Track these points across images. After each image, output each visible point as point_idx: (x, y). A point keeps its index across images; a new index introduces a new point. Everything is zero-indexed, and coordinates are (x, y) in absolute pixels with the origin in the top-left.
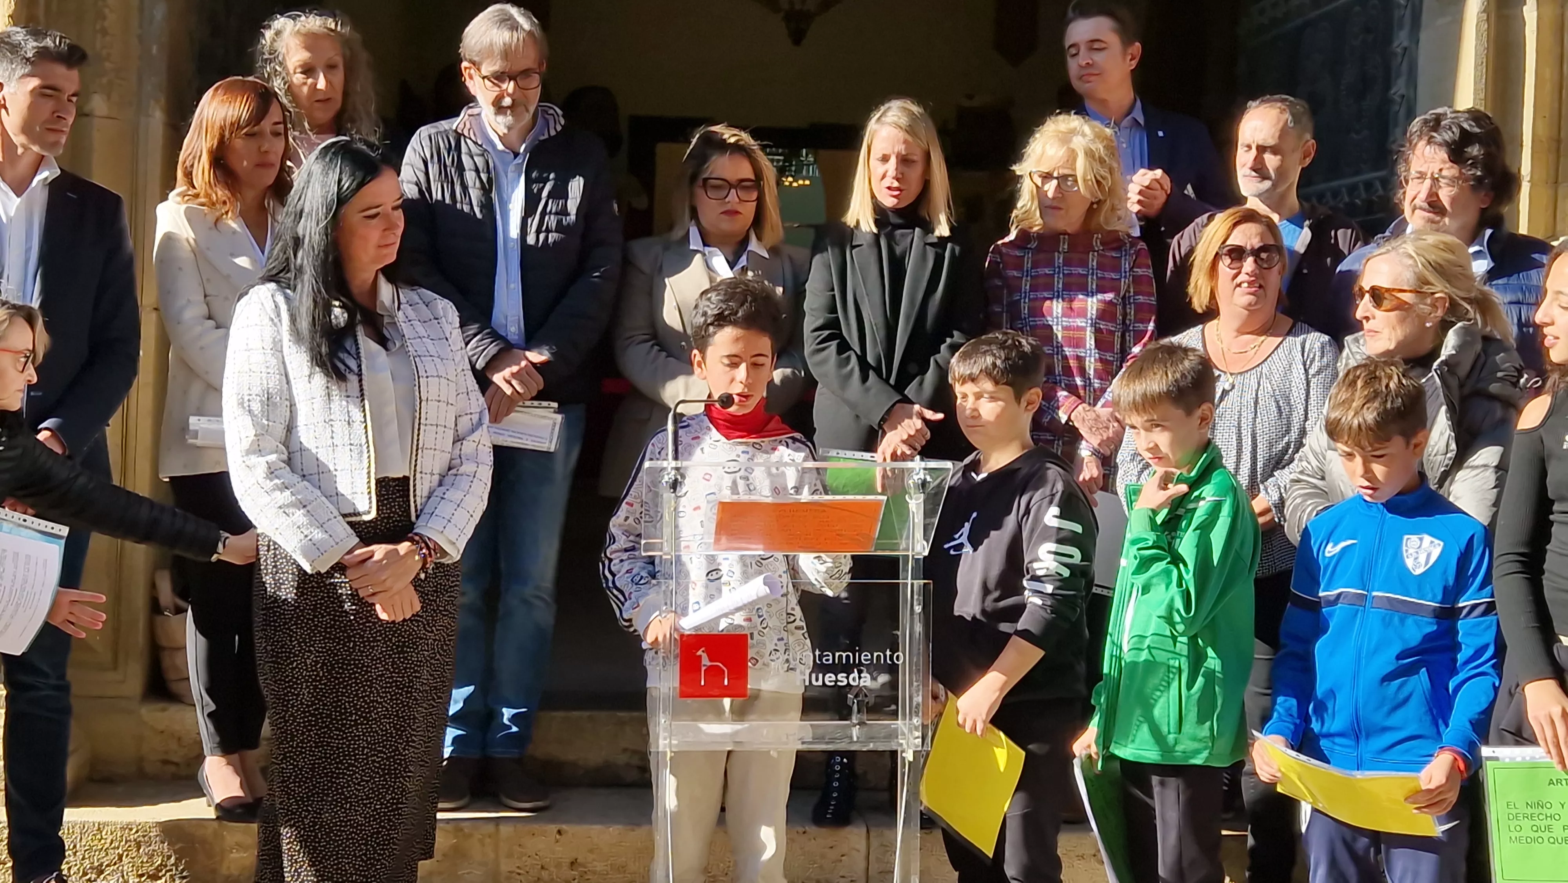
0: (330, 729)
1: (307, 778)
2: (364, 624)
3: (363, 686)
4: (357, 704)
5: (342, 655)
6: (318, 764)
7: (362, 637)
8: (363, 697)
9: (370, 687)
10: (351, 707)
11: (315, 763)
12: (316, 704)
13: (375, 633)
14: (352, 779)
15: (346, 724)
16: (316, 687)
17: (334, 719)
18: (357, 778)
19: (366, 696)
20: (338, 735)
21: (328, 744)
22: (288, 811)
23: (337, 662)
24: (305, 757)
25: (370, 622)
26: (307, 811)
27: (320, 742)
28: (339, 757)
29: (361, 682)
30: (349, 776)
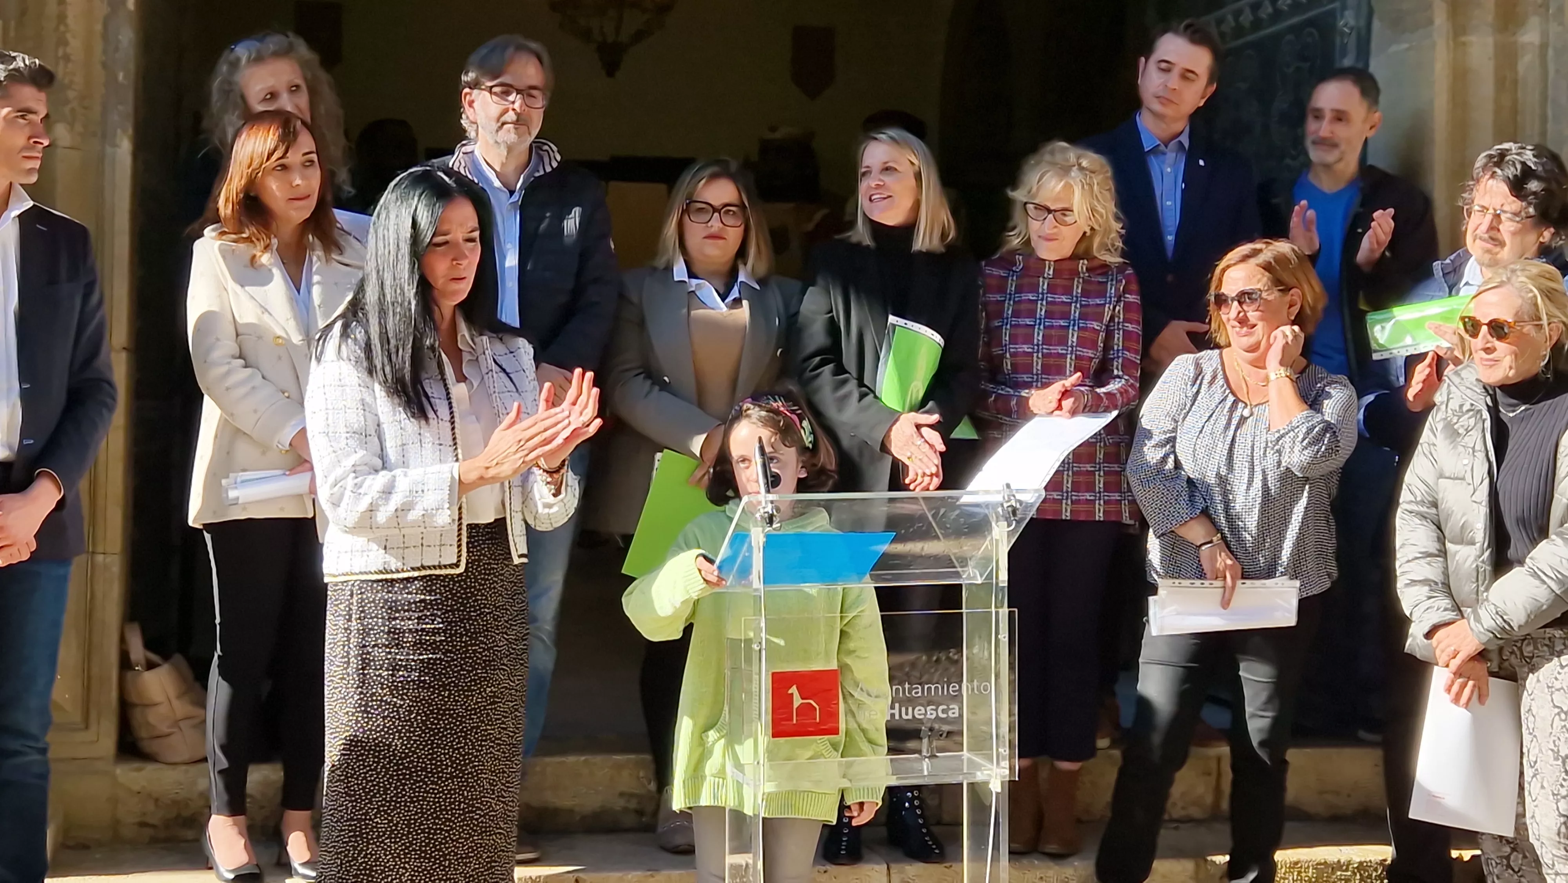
0: (425, 783)
1: (403, 835)
2: (458, 672)
3: (458, 737)
4: (452, 756)
5: (437, 704)
6: (414, 819)
7: (456, 686)
8: (458, 749)
9: (465, 738)
10: (446, 759)
11: (411, 819)
12: (409, 757)
13: (470, 682)
14: (450, 835)
15: (442, 777)
16: (409, 738)
17: (430, 772)
18: (454, 835)
19: (461, 747)
20: (434, 789)
21: (424, 799)
22: (385, 867)
23: (432, 712)
24: (400, 813)
25: (464, 670)
26: (404, 868)
27: (415, 797)
28: (435, 812)
29: (456, 733)
30: (447, 831)
